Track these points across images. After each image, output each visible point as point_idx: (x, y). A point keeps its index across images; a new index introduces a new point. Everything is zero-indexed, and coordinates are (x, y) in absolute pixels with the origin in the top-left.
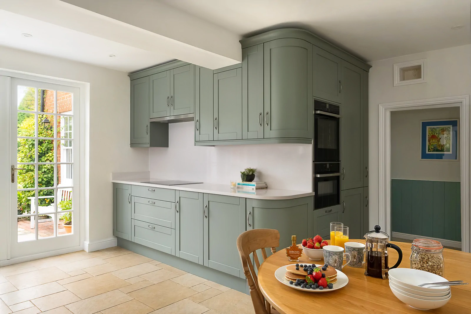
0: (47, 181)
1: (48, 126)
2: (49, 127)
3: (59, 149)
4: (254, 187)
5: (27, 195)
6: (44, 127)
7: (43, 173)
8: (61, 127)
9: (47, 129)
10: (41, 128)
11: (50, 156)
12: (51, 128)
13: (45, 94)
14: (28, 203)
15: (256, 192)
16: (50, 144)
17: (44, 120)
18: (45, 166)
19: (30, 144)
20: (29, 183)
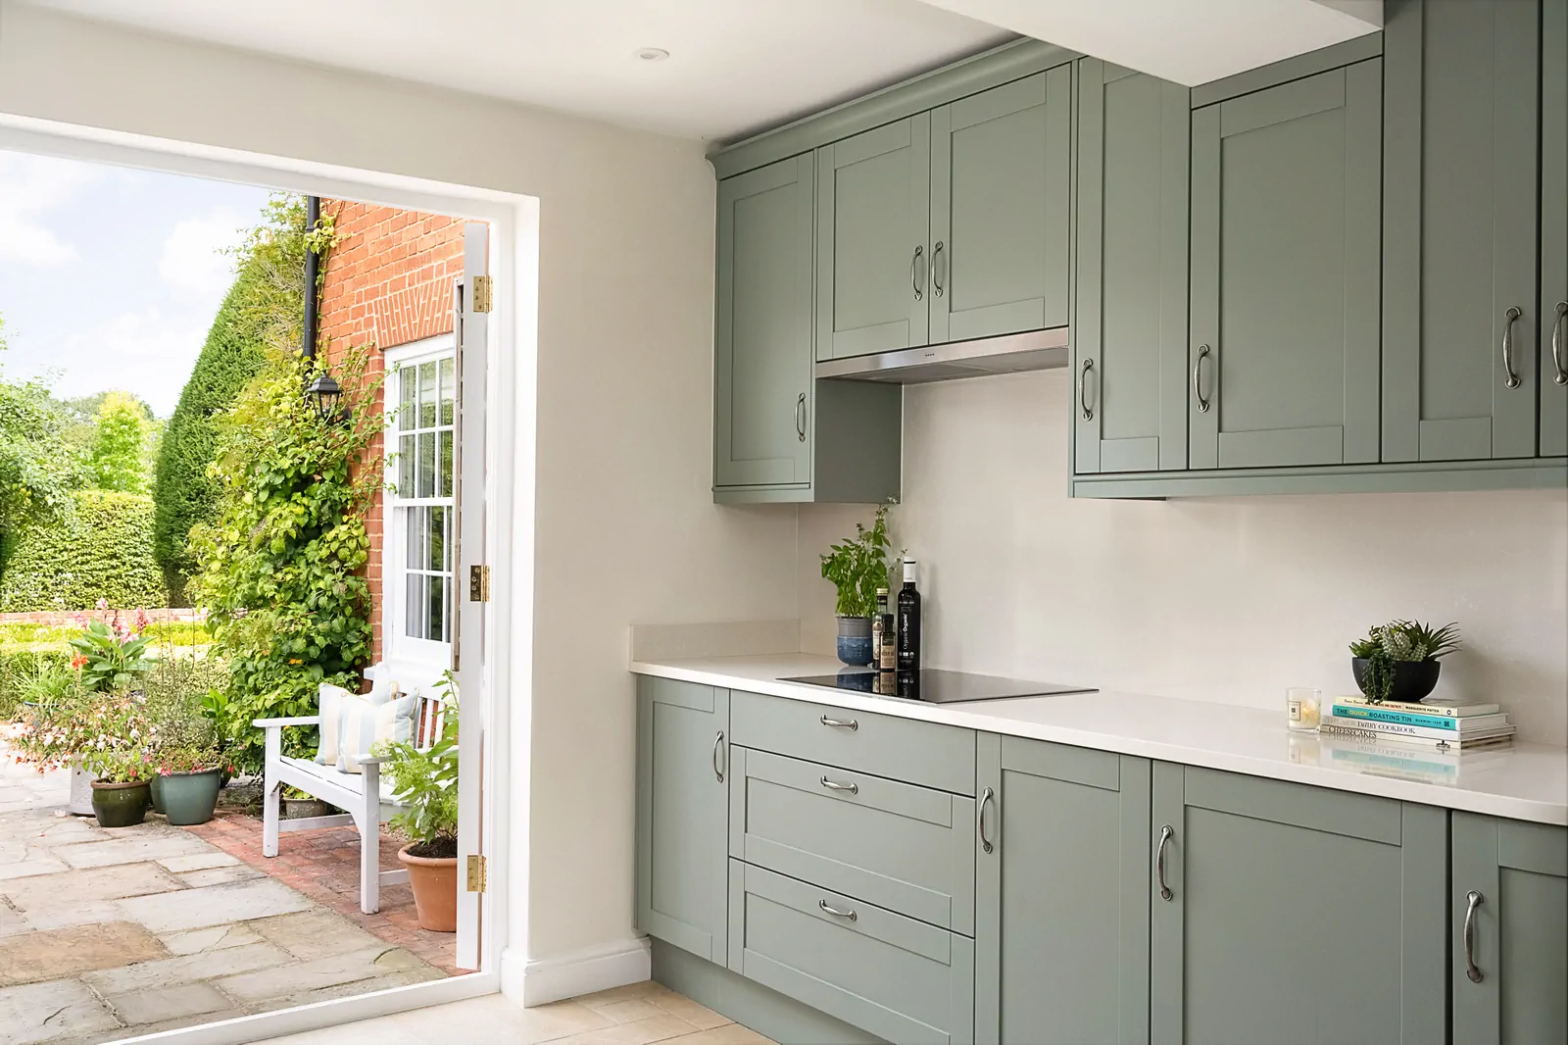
0: (328, 646)
1: (333, 408)
2: (337, 413)
3: (377, 506)
4: (1453, 737)
5: (250, 705)
6: (319, 413)
7: (311, 611)
8: (385, 411)
9: (331, 423)
10: (307, 415)
11: (343, 537)
12: (346, 415)
13: (323, 271)
14: (250, 739)
15: (1462, 763)
16: (342, 485)
17: (318, 380)
18: (321, 584)
19: (260, 486)
20: (258, 656)
